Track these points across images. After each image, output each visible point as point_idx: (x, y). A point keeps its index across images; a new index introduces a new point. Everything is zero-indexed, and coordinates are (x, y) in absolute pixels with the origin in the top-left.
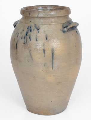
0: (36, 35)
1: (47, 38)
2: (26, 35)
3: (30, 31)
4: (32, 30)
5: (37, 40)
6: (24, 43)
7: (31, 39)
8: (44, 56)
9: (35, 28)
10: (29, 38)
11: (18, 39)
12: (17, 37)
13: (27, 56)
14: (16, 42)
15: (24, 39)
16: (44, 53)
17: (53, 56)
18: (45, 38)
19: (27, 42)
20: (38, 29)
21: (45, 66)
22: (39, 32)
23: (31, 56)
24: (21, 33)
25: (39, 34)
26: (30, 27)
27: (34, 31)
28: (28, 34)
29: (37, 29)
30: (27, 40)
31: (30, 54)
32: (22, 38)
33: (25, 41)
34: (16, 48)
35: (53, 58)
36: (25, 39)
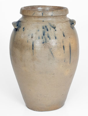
0: (54, 34)
1: (65, 35)
2: (44, 35)
3: (46, 30)
4: (49, 29)
5: (57, 37)
6: (43, 43)
7: (50, 38)
8: (64, 52)
9: (51, 27)
10: (48, 37)
11: (34, 39)
12: (32, 37)
13: (48, 55)
14: (32, 43)
15: (42, 38)
16: (64, 49)
17: (70, 51)
18: (63, 36)
19: (46, 41)
20: (55, 28)
21: (64, 61)
22: (56, 30)
23: (52, 54)
24: (36, 33)
25: (56, 32)
26: (46, 27)
27: (51, 30)
28: (46, 34)
29: (53, 27)
30: (46, 39)
31: (51, 52)
32: (39, 38)
33: (43, 41)
34: (33, 49)
35: (70, 53)
36: (44, 39)
